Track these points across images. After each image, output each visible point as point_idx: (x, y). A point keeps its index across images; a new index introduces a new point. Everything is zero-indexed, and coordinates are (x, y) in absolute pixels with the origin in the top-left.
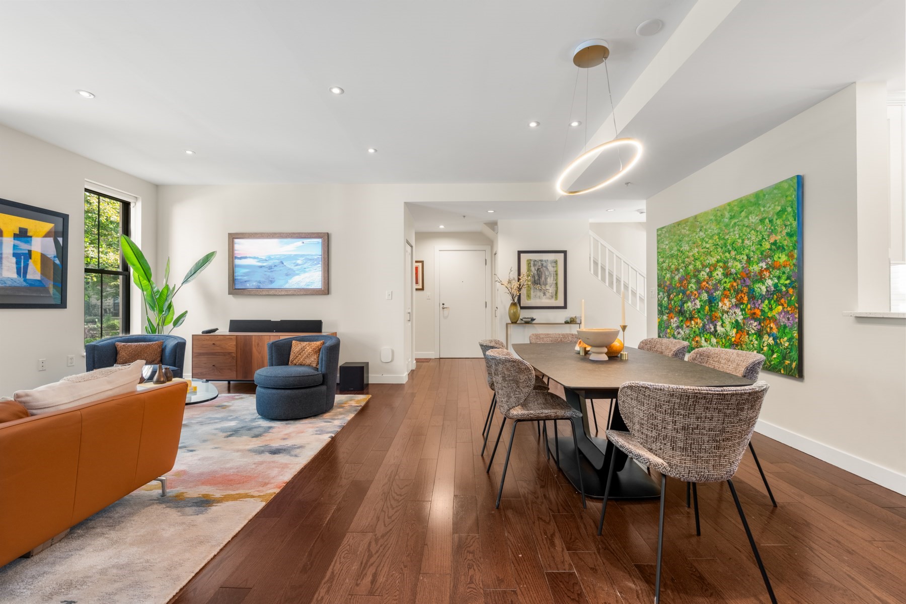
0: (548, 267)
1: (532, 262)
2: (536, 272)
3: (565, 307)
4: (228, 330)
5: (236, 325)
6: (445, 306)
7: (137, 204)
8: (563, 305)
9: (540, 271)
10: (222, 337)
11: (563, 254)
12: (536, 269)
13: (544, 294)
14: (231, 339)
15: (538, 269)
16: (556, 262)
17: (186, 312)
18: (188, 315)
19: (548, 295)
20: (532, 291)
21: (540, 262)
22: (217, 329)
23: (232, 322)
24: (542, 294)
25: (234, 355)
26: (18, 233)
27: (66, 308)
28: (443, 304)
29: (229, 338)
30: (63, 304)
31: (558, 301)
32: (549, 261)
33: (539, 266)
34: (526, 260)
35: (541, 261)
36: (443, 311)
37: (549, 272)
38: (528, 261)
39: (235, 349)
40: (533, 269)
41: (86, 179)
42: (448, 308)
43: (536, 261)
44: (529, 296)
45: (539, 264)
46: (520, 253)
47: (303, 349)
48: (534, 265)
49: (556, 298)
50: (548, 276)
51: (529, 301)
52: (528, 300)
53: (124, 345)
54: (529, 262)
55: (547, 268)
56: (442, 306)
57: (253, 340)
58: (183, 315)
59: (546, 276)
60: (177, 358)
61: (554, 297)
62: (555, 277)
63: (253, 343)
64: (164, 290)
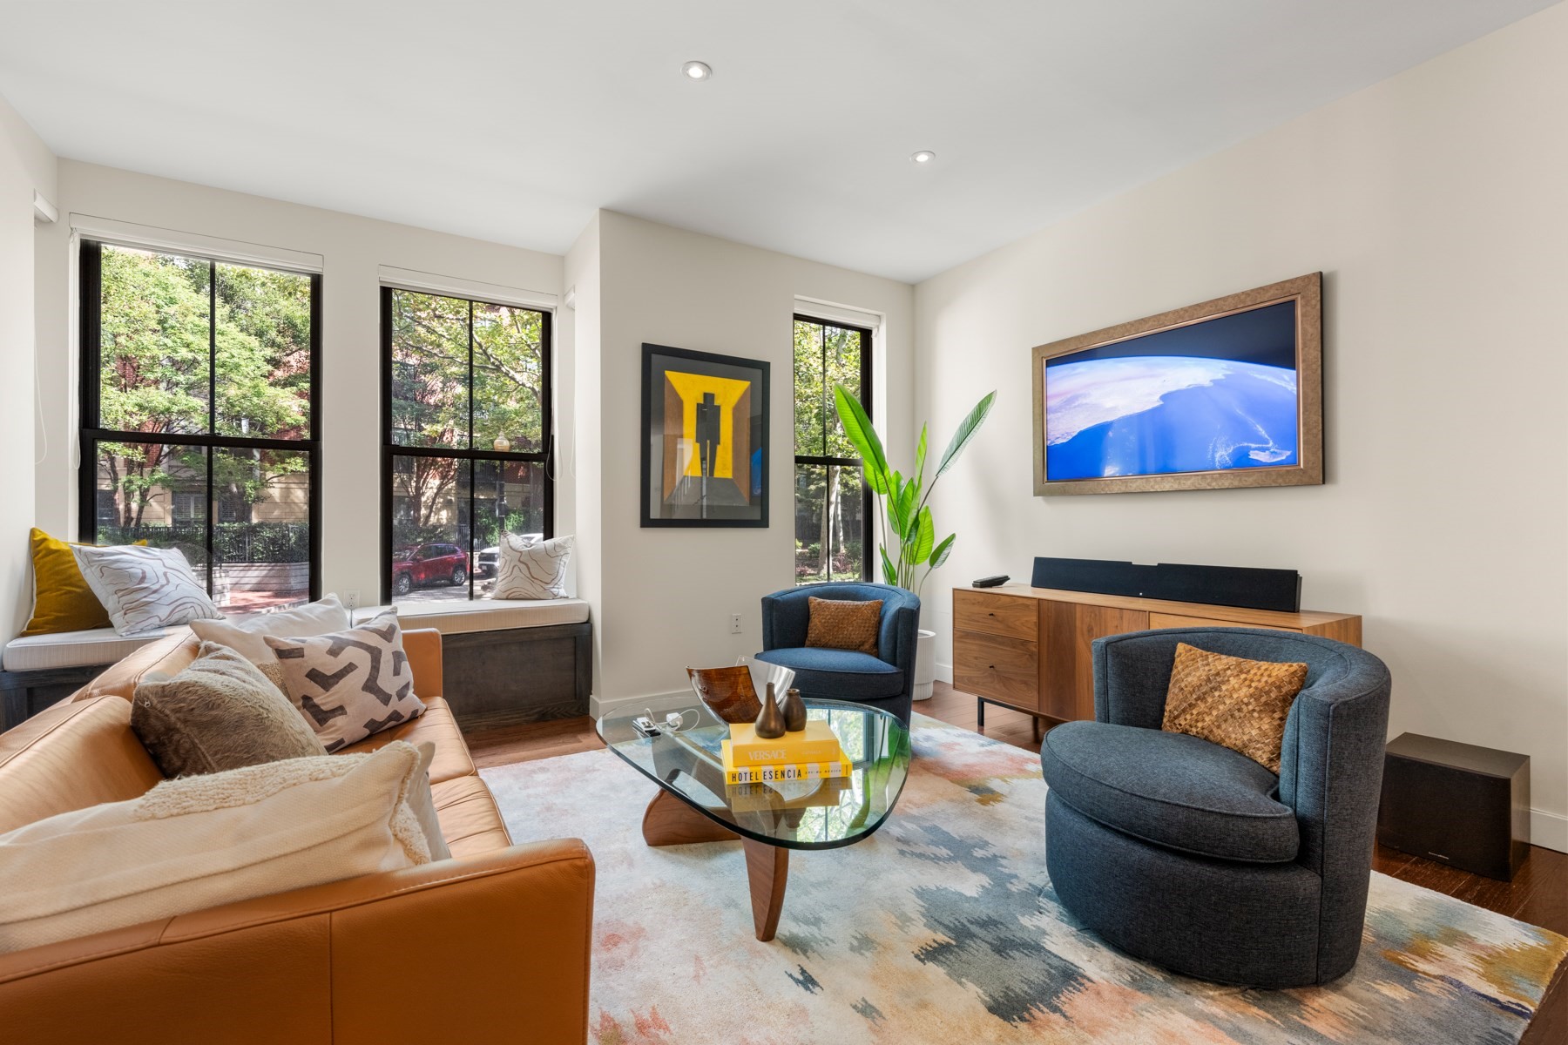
4: (1030, 582)
5: (1049, 572)
7: (881, 328)
10: (1008, 599)
14: (1027, 606)
17: (953, 536)
18: (955, 542)
22: (1006, 579)
23: (1039, 562)
25: (1034, 649)
26: (702, 402)
27: (768, 527)
29: (1023, 604)
30: (763, 522)
39: (1035, 633)
41: (797, 296)
47: (1214, 683)
53: (819, 604)
57: (1078, 615)
58: (948, 543)
60: (898, 645)
63: (1078, 623)
64: (907, 490)
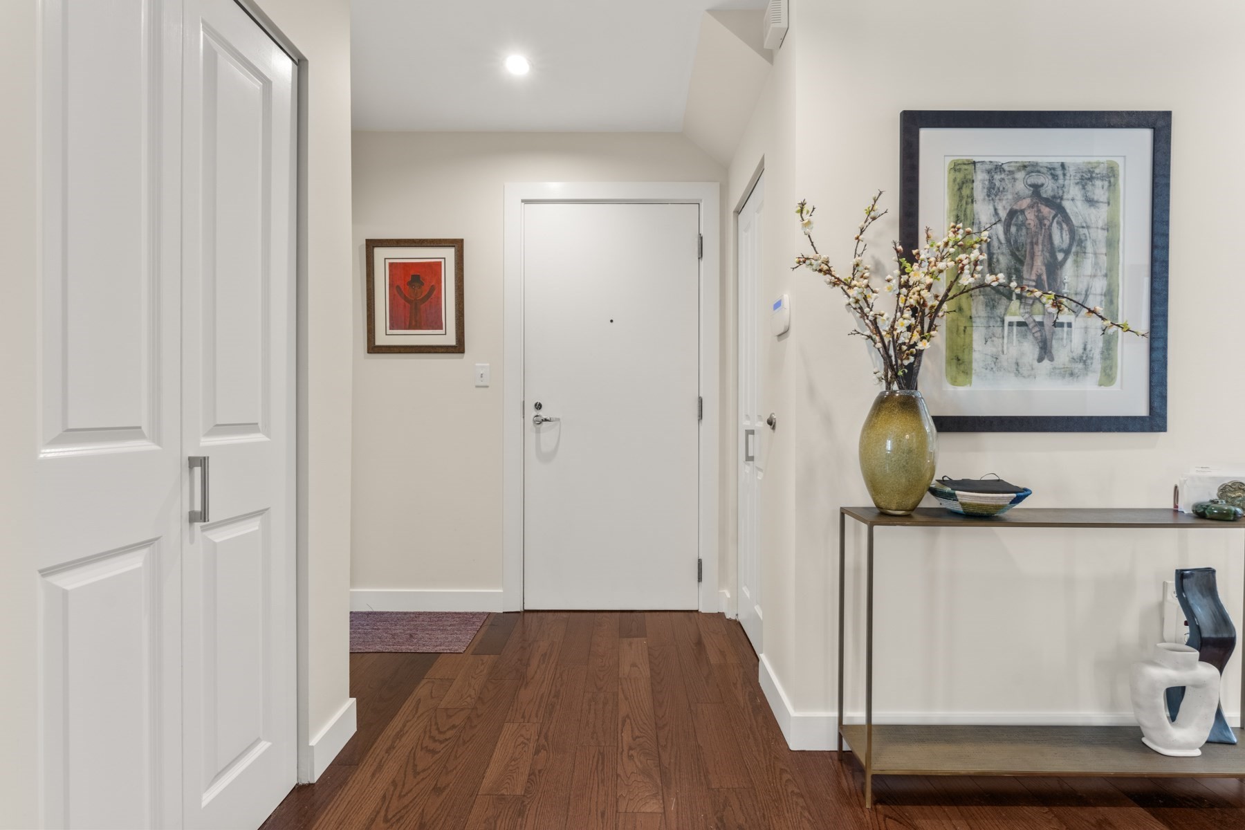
0: (1067, 205)
1: (980, 177)
2: (1000, 229)
3: (1155, 420)
6: (543, 414)
8: (1142, 410)
9: (1019, 227)
11: (1146, 135)
12: (1003, 214)
13: (1045, 351)
15: (1012, 214)
16: (1111, 175)
19: (1063, 353)
20: (977, 336)
21: (1020, 175)
24: (1029, 349)
28: (538, 406)
31: (1115, 388)
32: (1071, 171)
33: (1018, 198)
34: (948, 160)
35: (1029, 168)
36: (538, 432)
37: (1072, 232)
38: (956, 167)
40: (983, 211)
42: (558, 420)
43: (999, 168)
44: (959, 362)
45: (1020, 187)
46: (913, 122)
48: (993, 192)
49: (1108, 376)
50: (1067, 252)
51: (960, 389)
52: (954, 382)
54: (962, 174)
55: (1060, 210)
56: (531, 412)
59: (1052, 251)
61: (1097, 364)
62: (1103, 260)
